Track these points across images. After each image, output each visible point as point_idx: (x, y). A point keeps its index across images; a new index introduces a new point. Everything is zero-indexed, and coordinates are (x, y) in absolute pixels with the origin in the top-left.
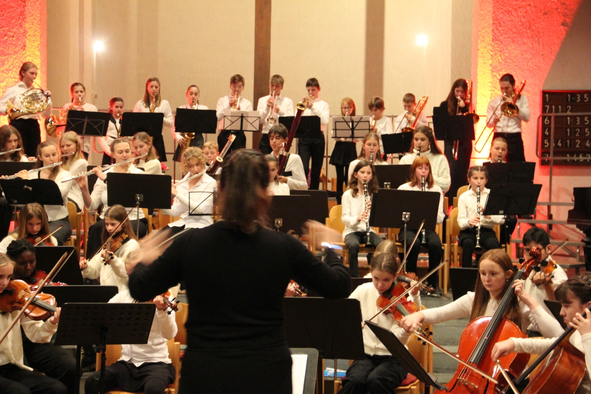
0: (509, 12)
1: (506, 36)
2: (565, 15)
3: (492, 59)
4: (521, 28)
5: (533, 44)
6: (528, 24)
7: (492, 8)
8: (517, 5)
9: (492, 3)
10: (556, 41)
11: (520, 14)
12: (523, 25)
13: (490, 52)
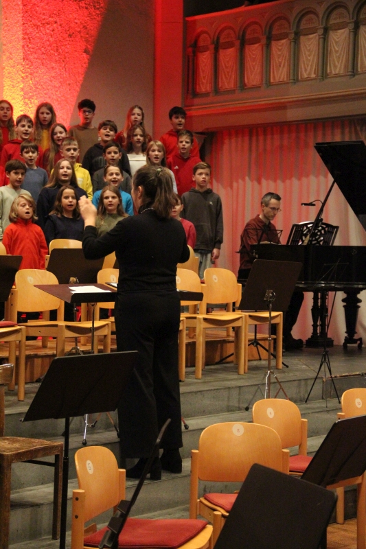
0: (38, 27)
1: (36, 56)
2: (87, 41)
3: (23, 82)
4: (49, 48)
5: (59, 69)
6: (55, 45)
7: (21, 19)
8: (44, 19)
9: (21, 12)
10: (80, 70)
11: (48, 31)
12: (50, 45)
13: (20, 72)
